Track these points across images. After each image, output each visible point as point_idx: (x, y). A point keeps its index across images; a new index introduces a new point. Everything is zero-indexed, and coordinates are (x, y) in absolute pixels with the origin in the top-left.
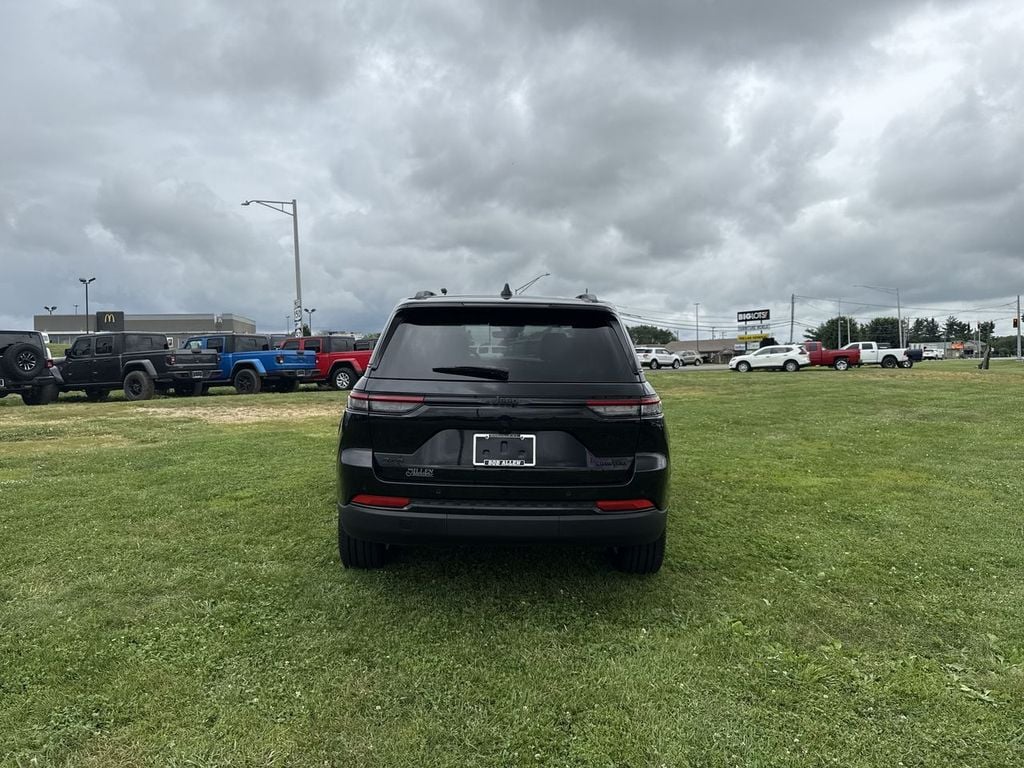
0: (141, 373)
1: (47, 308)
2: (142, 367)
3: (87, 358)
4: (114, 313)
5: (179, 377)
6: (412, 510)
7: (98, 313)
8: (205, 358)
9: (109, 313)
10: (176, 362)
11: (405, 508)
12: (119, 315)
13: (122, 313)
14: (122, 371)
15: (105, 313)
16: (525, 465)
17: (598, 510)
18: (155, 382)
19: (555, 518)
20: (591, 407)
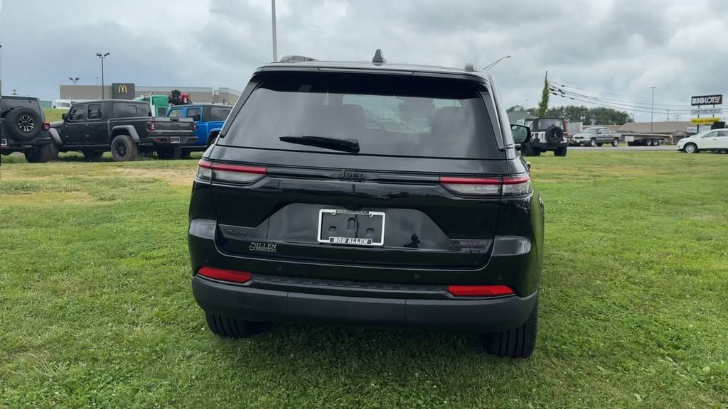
0: (125, 137)
1: (72, 79)
2: (126, 132)
3: (81, 122)
4: (127, 85)
5: (158, 141)
6: (253, 286)
7: (113, 84)
8: (181, 125)
9: (123, 85)
10: (157, 128)
11: (245, 284)
12: (131, 87)
13: (133, 85)
14: (109, 134)
15: (119, 84)
16: (373, 244)
17: (450, 296)
18: (138, 146)
19: (402, 302)
20: (445, 185)
